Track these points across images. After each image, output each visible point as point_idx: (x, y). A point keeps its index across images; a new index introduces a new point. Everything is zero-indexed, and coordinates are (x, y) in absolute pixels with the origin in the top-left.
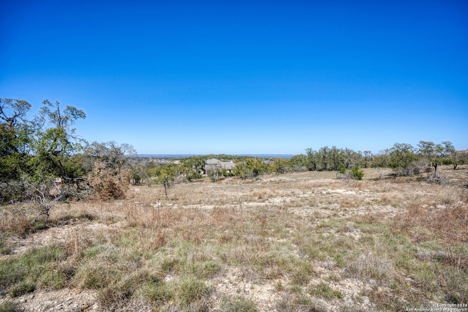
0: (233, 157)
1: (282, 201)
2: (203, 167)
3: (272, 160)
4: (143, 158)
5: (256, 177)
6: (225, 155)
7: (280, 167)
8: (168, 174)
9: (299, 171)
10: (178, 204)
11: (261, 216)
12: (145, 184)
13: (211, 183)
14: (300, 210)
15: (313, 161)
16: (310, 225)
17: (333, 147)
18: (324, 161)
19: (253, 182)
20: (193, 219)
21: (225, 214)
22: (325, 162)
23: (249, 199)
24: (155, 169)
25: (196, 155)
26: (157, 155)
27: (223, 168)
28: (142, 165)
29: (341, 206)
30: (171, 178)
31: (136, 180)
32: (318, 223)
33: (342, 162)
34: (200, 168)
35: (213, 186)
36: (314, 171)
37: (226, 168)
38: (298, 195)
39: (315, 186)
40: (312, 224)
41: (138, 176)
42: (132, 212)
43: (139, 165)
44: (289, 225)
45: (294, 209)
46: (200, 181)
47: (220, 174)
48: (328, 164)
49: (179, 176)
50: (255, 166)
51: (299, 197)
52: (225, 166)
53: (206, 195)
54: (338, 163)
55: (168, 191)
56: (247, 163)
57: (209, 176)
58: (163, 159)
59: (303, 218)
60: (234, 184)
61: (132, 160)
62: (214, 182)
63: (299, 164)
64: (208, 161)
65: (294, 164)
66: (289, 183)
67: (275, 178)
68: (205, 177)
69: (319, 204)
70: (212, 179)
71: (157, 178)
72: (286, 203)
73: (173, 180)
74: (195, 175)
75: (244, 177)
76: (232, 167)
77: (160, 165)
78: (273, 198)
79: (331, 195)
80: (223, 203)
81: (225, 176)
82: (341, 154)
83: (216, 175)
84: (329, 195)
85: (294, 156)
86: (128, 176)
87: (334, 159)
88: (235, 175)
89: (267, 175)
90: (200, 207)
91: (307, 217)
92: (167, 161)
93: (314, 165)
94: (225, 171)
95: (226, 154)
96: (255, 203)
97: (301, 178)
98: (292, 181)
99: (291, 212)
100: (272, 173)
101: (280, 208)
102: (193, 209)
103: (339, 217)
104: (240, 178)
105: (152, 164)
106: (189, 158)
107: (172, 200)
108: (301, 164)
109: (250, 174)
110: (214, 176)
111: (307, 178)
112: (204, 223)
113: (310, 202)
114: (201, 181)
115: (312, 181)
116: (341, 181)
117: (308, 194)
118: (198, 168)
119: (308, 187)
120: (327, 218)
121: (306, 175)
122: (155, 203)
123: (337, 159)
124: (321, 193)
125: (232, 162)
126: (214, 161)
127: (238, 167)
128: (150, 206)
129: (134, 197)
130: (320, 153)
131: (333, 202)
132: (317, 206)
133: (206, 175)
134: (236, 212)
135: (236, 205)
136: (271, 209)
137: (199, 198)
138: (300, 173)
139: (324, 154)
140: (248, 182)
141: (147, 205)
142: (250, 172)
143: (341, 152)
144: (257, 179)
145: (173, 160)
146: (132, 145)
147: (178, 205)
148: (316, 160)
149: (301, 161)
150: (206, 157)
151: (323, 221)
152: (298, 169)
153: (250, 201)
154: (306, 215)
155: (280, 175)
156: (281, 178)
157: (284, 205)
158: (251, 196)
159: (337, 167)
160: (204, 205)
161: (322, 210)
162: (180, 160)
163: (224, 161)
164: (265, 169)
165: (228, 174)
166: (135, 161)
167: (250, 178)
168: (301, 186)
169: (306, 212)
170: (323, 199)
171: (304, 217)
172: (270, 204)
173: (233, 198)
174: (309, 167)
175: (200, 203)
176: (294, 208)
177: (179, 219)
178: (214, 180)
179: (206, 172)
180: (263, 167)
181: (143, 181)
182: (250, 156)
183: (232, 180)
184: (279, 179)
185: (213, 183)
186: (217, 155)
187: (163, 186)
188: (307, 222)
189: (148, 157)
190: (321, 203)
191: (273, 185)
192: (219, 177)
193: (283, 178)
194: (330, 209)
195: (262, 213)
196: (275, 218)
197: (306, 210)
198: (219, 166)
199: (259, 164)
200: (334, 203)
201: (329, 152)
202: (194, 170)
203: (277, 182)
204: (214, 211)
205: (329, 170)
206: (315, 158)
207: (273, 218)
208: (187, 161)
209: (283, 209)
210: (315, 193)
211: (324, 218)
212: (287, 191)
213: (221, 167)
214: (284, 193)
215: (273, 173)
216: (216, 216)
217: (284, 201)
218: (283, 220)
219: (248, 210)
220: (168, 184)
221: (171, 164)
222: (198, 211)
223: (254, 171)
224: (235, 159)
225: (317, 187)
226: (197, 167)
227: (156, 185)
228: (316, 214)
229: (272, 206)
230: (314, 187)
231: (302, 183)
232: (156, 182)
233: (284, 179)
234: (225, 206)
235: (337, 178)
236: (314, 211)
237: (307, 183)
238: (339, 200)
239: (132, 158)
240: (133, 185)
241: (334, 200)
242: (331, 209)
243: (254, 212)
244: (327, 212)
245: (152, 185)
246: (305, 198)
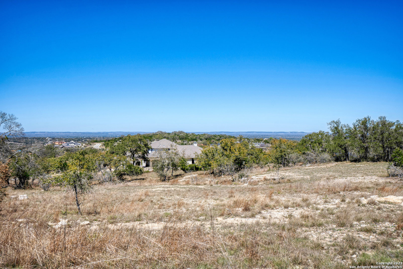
0: (198, 136)
1: (285, 215)
2: (146, 155)
3: (268, 143)
4: (34, 138)
5: (240, 173)
6: (183, 133)
7: (283, 154)
8: (82, 168)
9: (316, 162)
10: (99, 221)
11: (249, 242)
12: (38, 186)
13: (160, 183)
14: (320, 233)
15: (342, 143)
16: (339, 260)
17: (380, 118)
18: (364, 145)
19: (233, 181)
20: (125, 249)
21: (184, 238)
22: (366, 145)
23: (226, 211)
24: (58, 158)
25: (133, 133)
26: (61, 133)
27: (181, 155)
28: (33, 152)
29: (399, 226)
30: (86, 175)
31: (20, 178)
32: (354, 258)
33: (398, 146)
34: (139, 157)
35: (163, 187)
36: (345, 162)
37: (186, 156)
38: (314, 205)
39: (347, 189)
40: (343, 260)
41: (24, 172)
42: (11, 239)
43: (27, 152)
44: (300, 260)
45: (308, 231)
46: (139, 179)
47: (175, 166)
48: (372, 149)
49: (102, 171)
50: (237, 153)
51: (317, 209)
52: (184, 152)
53: (150, 204)
54: (391, 148)
55: (82, 197)
56: (223, 148)
57: (156, 170)
58: (73, 140)
59: (326, 248)
60: (199, 185)
61: (12, 142)
62: (164, 180)
63: (317, 149)
64: (154, 144)
65: (308, 149)
66: (299, 183)
67: (273, 175)
68: (148, 172)
69: (355, 223)
70: (161, 175)
71: (61, 175)
72: (293, 219)
73: (91, 178)
74: (131, 168)
75: (217, 171)
76: (197, 154)
77: (67, 150)
78: (269, 211)
79: (377, 207)
80: (180, 219)
81: (183, 169)
82: (396, 130)
83: (168, 169)
84: (373, 207)
85: (306, 134)
86: (6, 171)
87: (382, 141)
88: (202, 169)
89: (259, 168)
90: (138, 227)
91: (333, 245)
92: (80, 144)
93: (344, 151)
94: (183, 161)
95: (185, 131)
96: (237, 218)
97: (320, 175)
98: (303, 179)
99: (302, 236)
100: (268, 166)
101: (283, 229)
102: (127, 230)
103: (394, 247)
104: (211, 173)
105: (51, 149)
106: (120, 138)
107: (89, 213)
108: (320, 149)
109: (229, 166)
110: (164, 171)
111: (331, 174)
112: (147, 255)
113: (338, 217)
114: (141, 179)
115: (341, 181)
116: (396, 181)
117: (334, 203)
118: (136, 155)
119: (333, 191)
120: (371, 248)
121: (329, 170)
122: (56, 221)
123: (389, 141)
124: (359, 202)
125: (196, 145)
126: (165, 143)
127: (206, 154)
128: (47, 226)
129: (16, 211)
130: (356, 130)
131: (381, 219)
132: (352, 226)
133: (150, 169)
134: (205, 234)
135: (203, 223)
136: (266, 231)
137: (138, 209)
138: (318, 165)
139: (363, 131)
140: (225, 181)
141: (41, 225)
142: (228, 164)
143: (397, 127)
144: (241, 176)
145: (91, 142)
146: (12, 115)
147: (100, 223)
148: (348, 142)
149: (319, 144)
150: (150, 136)
151: (364, 255)
152: (315, 159)
153: (229, 215)
154: (330, 242)
155: (283, 168)
156: (284, 174)
157: (290, 224)
158: (229, 206)
159: (388, 155)
160: (147, 223)
161: (361, 233)
162: (104, 143)
163: (182, 144)
164: (256, 157)
165: (190, 166)
166: (19, 145)
167: (228, 173)
168: (321, 189)
169: (331, 236)
170: (363, 212)
171: (327, 245)
172: (264, 220)
173: (198, 209)
174: (335, 155)
175: (139, 218)
176: (307, 229)
177: (100, 249)
178: (165, 177)
179: (151, 164)
180: (251, 155)
181: (35, 181)
182: (228, 134)
183: (196, 178)
184: (280, 177)
185: (163, 183)
186: (169, 134)
187: (72, 190)
188: (332, 256)
189: (43, 136)
190: (359, 220)
191: (269, 186)
192: (174, 171)
193: (287, 174)
194: (375, 232)
195: (250, 238)
196: (274, 247)
197: (330, 232)
198: (172, 153)
199: (244, 148)
200: (383, 221)
201: (373, 127)
202: (128, 159)
203: (276, 181)
204: (163, 233)
205: (373, 160)
206: (345, 138)
207: (269, 247)
208: (116, 144)
209: (288, 230)
210: (347, 201)
211: (365, 248)
212: (295, 198)
213: (176, 154)
214: (289, 201)
215: (268, 164)
216: (167, 242)
217: (290, 216)
218: (288, 250)
219: (226, 231)
220: (81, 186)
221: (88, 149)
222: (136, 233)
223: (235, 161)
224: (201, 140)
225: (351, 191)
226: (134, 155)
227: (59, 188)
228: (350, 241)
229: (268, 225)
230: (344, 191)
231: (322, 183)
232: (59, 182)
233: (289, 176)
234: (184, 224)
235: (389, 176)
236: (345, 235)
237: (332, 183)
238: (394, 216)
239: (14, 139)
240: (15, 189)
241: (384, 215)
242: (378, 231)
243: (235, 234)
244: (371, 237)
245: (51, 188)
246: (328, 210)
